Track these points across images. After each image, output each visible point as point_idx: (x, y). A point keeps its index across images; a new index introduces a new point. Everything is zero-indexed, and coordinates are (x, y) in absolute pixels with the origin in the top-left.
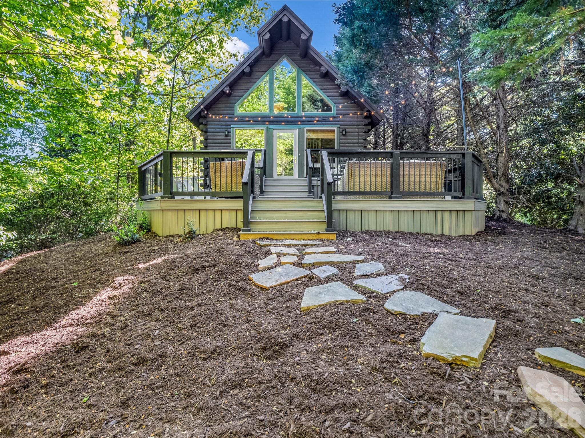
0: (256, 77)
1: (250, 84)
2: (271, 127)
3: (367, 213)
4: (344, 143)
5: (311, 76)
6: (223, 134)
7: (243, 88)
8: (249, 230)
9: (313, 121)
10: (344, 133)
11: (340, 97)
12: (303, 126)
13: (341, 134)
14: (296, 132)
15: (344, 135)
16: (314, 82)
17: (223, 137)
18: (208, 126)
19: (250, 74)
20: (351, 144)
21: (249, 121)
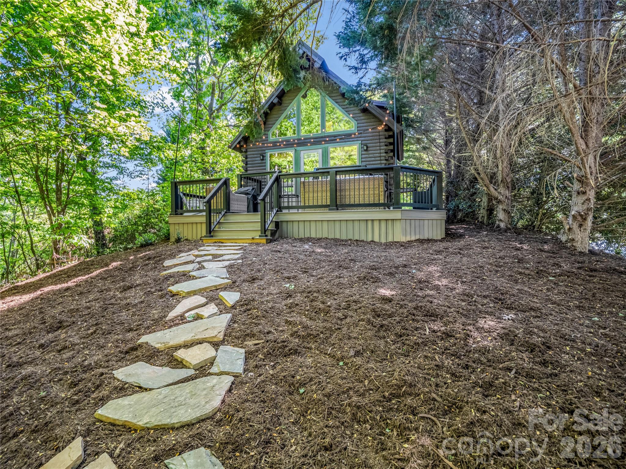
0: (285, 105)
1: (280, 112)
2: (299, 148)
3: (308, 223)
4: (366, 158)
5: (334, 98)
6: (259, 158)
7: (275, 116)
8: (212, 236)
9: (336, 140)
10: (365, 148)
11: (361, 114)
12: (326, 145)
13: (363, 149)
14: (320, 151)
15: (365, 150)
16: (337, 103)
17: (260, 162)
18: (248, 153)
19: (280, 103)
20: (373, 159)
21: (280, 145)
